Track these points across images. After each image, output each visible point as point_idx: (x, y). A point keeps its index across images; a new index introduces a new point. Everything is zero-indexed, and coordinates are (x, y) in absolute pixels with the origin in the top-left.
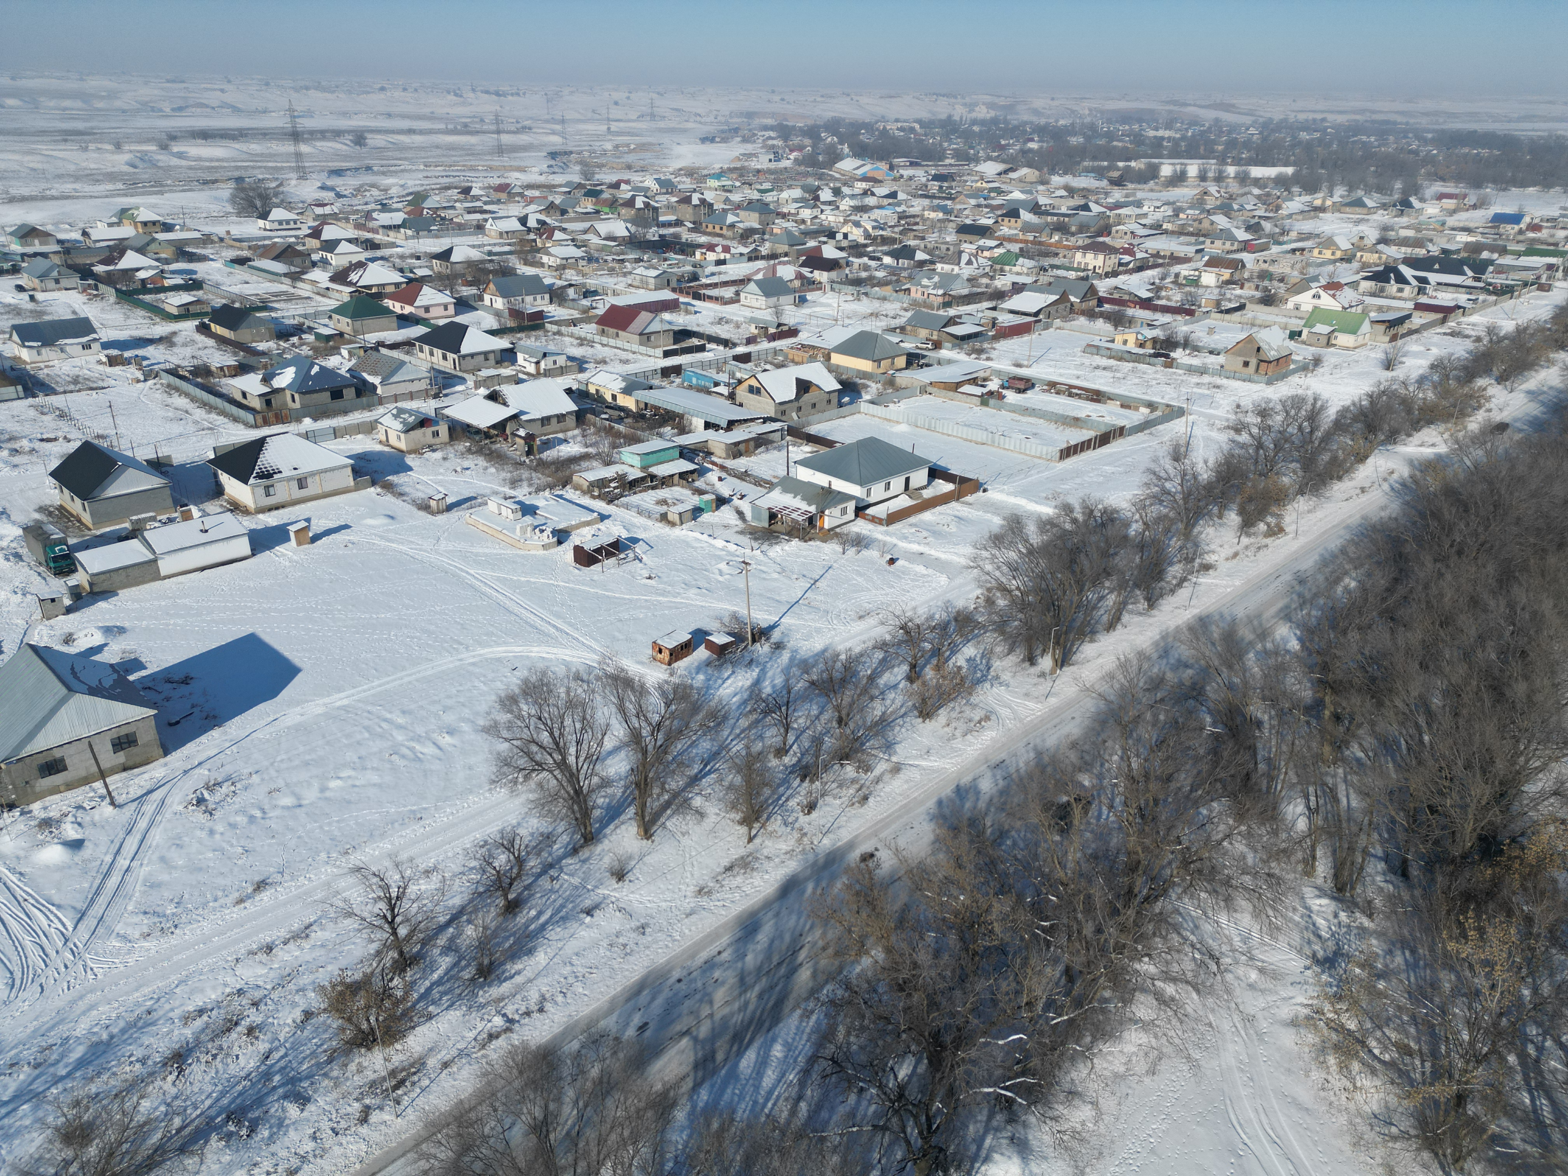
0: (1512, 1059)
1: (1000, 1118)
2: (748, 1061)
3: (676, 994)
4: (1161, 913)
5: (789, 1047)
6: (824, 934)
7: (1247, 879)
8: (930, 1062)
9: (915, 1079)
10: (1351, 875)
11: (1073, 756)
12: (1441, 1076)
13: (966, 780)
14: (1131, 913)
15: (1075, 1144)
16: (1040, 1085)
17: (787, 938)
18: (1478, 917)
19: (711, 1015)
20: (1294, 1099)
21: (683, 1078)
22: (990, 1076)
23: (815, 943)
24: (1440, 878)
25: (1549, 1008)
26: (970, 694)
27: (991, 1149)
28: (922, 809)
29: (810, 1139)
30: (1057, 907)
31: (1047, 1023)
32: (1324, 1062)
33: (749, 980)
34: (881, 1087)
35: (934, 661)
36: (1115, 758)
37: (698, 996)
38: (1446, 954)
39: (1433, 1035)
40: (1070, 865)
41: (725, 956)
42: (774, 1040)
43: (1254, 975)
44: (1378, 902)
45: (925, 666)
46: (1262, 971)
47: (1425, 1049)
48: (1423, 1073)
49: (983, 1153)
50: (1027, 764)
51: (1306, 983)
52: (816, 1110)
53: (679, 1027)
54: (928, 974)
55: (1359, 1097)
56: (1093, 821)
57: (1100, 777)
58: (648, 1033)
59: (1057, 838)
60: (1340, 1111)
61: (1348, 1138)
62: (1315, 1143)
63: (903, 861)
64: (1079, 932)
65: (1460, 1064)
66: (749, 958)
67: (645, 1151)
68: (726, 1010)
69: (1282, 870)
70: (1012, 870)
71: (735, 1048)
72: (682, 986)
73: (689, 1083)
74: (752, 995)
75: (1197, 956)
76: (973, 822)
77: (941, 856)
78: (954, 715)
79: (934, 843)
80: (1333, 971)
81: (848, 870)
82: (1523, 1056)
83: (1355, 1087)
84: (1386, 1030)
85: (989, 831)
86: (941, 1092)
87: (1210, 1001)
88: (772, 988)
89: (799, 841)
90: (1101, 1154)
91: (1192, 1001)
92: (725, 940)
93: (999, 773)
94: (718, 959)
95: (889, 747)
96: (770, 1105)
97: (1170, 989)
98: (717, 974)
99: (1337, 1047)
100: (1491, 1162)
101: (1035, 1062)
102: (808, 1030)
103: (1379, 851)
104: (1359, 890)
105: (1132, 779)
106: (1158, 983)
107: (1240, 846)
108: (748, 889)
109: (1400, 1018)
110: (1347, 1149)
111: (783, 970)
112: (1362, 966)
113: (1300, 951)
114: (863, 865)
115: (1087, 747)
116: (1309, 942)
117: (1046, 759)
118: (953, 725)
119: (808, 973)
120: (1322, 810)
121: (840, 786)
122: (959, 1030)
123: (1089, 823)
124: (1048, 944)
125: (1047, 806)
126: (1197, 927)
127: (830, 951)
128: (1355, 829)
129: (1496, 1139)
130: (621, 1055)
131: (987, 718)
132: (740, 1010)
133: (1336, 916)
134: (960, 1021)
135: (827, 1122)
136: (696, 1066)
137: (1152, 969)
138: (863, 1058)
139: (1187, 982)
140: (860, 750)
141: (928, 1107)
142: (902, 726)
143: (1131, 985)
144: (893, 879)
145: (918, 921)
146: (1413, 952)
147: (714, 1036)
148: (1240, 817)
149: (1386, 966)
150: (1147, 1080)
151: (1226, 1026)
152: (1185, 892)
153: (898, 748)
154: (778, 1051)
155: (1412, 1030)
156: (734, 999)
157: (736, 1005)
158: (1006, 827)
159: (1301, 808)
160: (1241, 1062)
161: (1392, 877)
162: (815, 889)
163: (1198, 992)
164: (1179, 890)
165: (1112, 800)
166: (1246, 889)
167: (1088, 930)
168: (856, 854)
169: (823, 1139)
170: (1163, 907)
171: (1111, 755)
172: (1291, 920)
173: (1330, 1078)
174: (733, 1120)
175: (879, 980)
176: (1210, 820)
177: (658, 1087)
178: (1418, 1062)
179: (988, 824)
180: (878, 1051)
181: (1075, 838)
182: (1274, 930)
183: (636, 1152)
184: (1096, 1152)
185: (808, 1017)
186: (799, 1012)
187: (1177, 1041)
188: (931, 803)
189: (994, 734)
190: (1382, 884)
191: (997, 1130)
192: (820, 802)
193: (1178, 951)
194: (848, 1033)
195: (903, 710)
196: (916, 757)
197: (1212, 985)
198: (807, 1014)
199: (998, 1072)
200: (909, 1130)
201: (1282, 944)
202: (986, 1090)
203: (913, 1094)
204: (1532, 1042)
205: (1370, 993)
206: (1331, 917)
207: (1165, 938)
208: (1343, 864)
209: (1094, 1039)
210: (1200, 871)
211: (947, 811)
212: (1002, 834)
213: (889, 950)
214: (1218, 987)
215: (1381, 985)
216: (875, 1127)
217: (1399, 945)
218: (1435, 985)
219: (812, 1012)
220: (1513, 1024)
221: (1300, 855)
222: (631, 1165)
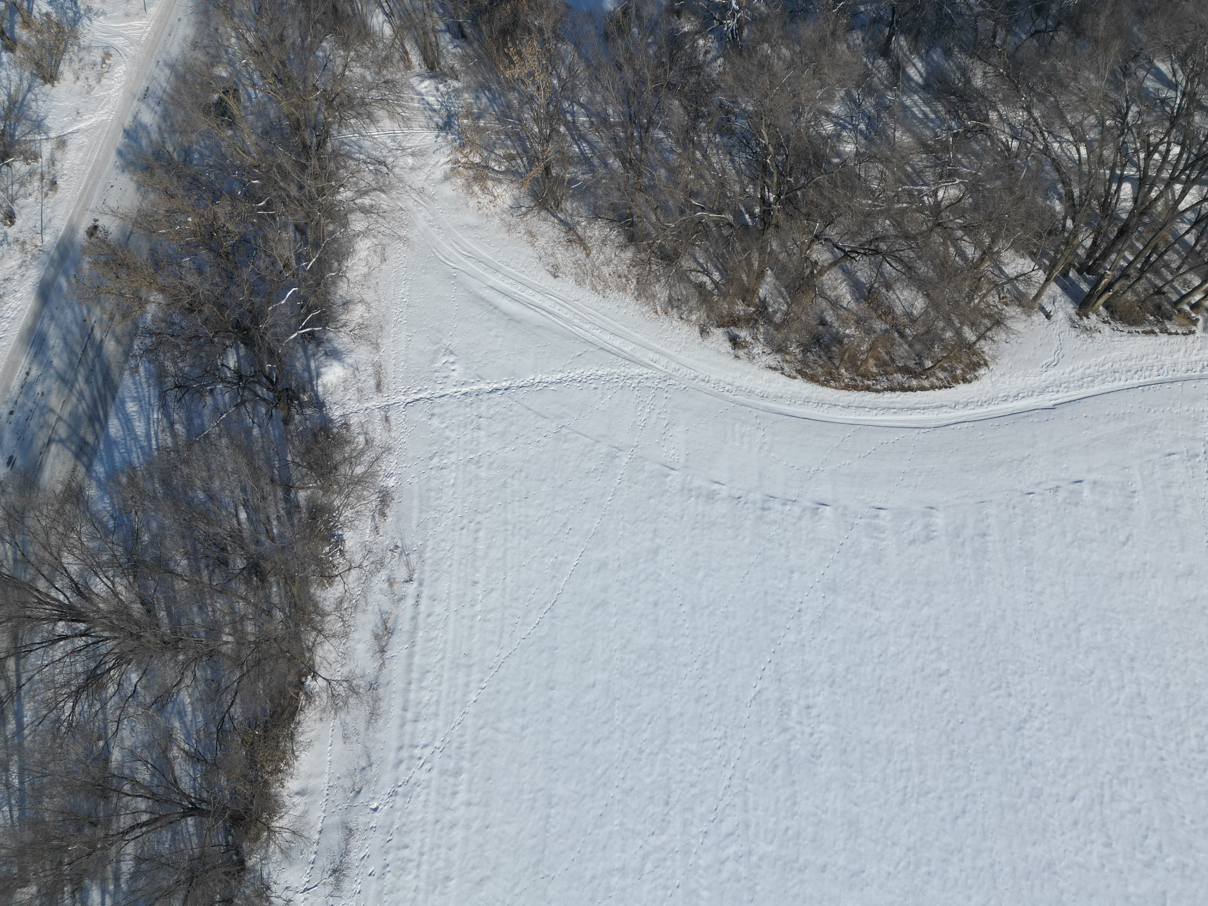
0: (562, 129)
1: (311, 347)
2: (114, 427)
3: (17, 423)
4: (334, 151)
5: (138, 399)
6: (103, 309)
7: (374, 93)
8: (246, 344)
9: (242, 361)
10: (433, 54)
11: (200, 55)
12: (534, 162)
13: (128, 122)
14: (314, 162)
15: (364, 332)
16: (324, 312)
17: (75, 329)
18: (515, 45)
19: (60, 418)
20: (467, 225)
21: (74, 470)
22: (290, 327)
23: (101, 320)
24: (484, 28)
25: (569, 85)
26: (76, 38)
27: (318, 368)
28: (109, 166)
29: (199, 442)
30: (262, 187)
31: (305, 271)
32: (473, 192)
33: (69, 376)
34: (223, 380)
35: (18, 18)
36: (233, 40)
37: (37, 413)
38: (507, 81)
39: (520, 139)
40: (252, 149)
41: (34, 372)
42: (123, 402)
43: (410, 160)
44: (457, 66)
45: (12, 28)
46: (413, 155)
47: (520, 151)
48: (524, 166)
49: (314, 373)
50: (168, 82)
51: (441, 147)
52: (189, 424)
53: (39, 443)
54: (203, 289)
55: (499, 202)
56: (248, 104)
57: (231, 63)
58: (18, 463)
59: (230, 133)
60: (493, 216)
61: (504, 229)
62: (489, 243)
63: (124, 217)
64: (289, 196)
65: (539, 148)
66: (56, 362)
67: (86, 529)
68: (69, 408)
69: (392, 73)
70: (213, 177)
71: (97, 426)
72: (17, 414)
73: (81, 470)
74: (81, 384)
75: (371, 168)
76: (158, 154)
77: (152, 196)
78: (76, 66)
79: (138, 189)
80: (453, 130)
81: (84, 250)
82: (566, 124)
83: (495, 197)
84: (496, 151)
85: (175, 155)
86: (265, 357)
87: (394, 193)
88: (92, 370)
89: (23, 250)
90: (381, 327)
91: (382, 200)
92: (24, 362)
93: (151, 101)
94: (30, 379)
95: (38, 126)
96: (154, 442)
97: (366, 201)
98: (39, 389)
99: (475, 179)
100: (572, 196)
101: (312, 300)
102: (143, 380)
103: (441, 26)
104: (443, 63)
105: (256, 53)
106: (358, 201)
107: (357, 71)
108: (10, 314)
109: (500, 139)
110: (505, 236)
111: (91, 354)
112: (466, 117)
113: (428, 128)
114: (93, 239)
115: (206, 42)
116: (431, 118)
117: (181, 69)
118: (82, 76)
119: (113, 343)
120: (395, 10)
121: (22, 184)
122: (251, 312)
123: (245, 108)
124: (273, 217)
125: (206, 111)
126: (360, 147)
127: (118, 318)
128: (420, 16)
129: (571, 181)
130: (10, 490)
131: (108, 55)
132: (79, 400)
133: (437, 90)
134: (248, 306)
135: (203, 424)
136: (77, 456)
137: (349, 194)
138: (198, 371)
139: (374, 189)
140: (13, 142)
141: (262, 371)
142: (36, 100)
143: (342, 213)
144: (127, 237)
145: (169, 256)
146: (489, 90)
147: (74, 430)
148: (346, 45)
149: (479, 108)
150: (384, 267)
151: (410, 204)
152: (340, 126)
153: (48, 122)
154: (132, 407)
155: (509, 143)
156: (69, 397)
157: (74, 399)
158: (187, 145)
159: (381, 17)
160: (429, 221)
161: (456, 43)
162: (68, 280)
163: (383, 192)
164: (336, 126)
165: (251, 79)
166: (376, 101)
167: (294, 191)
168: (81, 235)
169: (207, 436)
170: (332, 145)
171: (228, 40)
172: (414, 108)
173: (480, 200)
174: (134, 468)
175: (171, 315)
176: (327, 57)
177: (59, 488)
178: (519, 161)
179: (171, 149)
180: (205, 360)
181: (243, 125)
182: (406, 121)
183: (79, 534)
184: (378, 328)
185: (137, 372)
186: (127, 373)
187: (388, 231)
188: (113, 157)
189: (123, 67)
190: (454, 51)
191: (314, 355)
192: (15, 209)
193: (358, 172)
194: (175, 363)
195: (25, 84)
196: (71, 124)
197: (390, 182)
198: (135, 371)
199: (293, 321)
200: (260, 392)
201: (417, 129)
202: (293, 337)
203: (247, 370)
204: (568, 112)
205: (478, 132)
206: (435, 93)
207: (345, 167)
208: (425, 48)
209: (340, 262)
210: (342, 104)
211: (130, 157)
212: (187, 152)
213: (162, 290)
214: (394, 181)
215: (482, 123)
216: (236, 406)
217: (480, 90)
218: (509, 106)
219: (137, 366)
220: (556, 106)
221: (397, 56)
222: (82, 544)
